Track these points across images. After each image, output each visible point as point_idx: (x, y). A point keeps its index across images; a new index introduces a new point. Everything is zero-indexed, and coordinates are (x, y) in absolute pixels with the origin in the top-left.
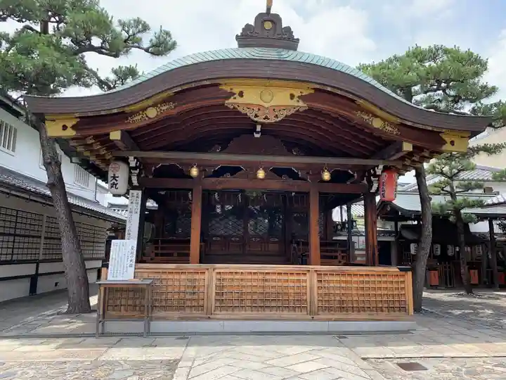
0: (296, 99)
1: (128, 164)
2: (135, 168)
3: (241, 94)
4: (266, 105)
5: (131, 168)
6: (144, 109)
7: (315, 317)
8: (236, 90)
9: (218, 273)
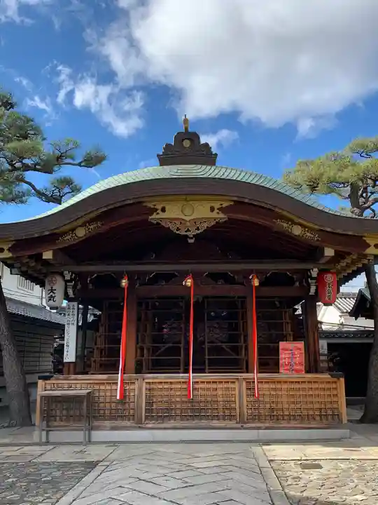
0: (216, 211)
1: (64, 277)
2: (70, 281)
3: (163, 210)
4: (187, 218)
5: (66, 281)
6: (73, 230)
7: (245, 426)
8: (159, 207)
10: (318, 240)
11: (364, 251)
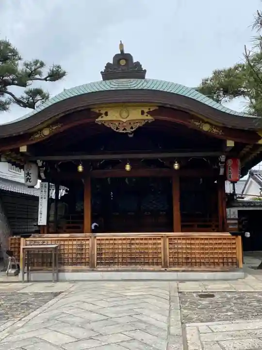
0: (146, 114)
1: (37, 164)
2: (42, 167)
3: (106, 114)
4: (124, 120)
5: (39, 167)
6: (41, 130)
7: (168, 269)
8: (103, 112)
9: (98, 239)
10: (222, 135)
11: (258, 141)
